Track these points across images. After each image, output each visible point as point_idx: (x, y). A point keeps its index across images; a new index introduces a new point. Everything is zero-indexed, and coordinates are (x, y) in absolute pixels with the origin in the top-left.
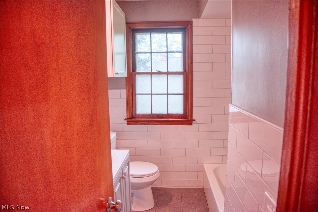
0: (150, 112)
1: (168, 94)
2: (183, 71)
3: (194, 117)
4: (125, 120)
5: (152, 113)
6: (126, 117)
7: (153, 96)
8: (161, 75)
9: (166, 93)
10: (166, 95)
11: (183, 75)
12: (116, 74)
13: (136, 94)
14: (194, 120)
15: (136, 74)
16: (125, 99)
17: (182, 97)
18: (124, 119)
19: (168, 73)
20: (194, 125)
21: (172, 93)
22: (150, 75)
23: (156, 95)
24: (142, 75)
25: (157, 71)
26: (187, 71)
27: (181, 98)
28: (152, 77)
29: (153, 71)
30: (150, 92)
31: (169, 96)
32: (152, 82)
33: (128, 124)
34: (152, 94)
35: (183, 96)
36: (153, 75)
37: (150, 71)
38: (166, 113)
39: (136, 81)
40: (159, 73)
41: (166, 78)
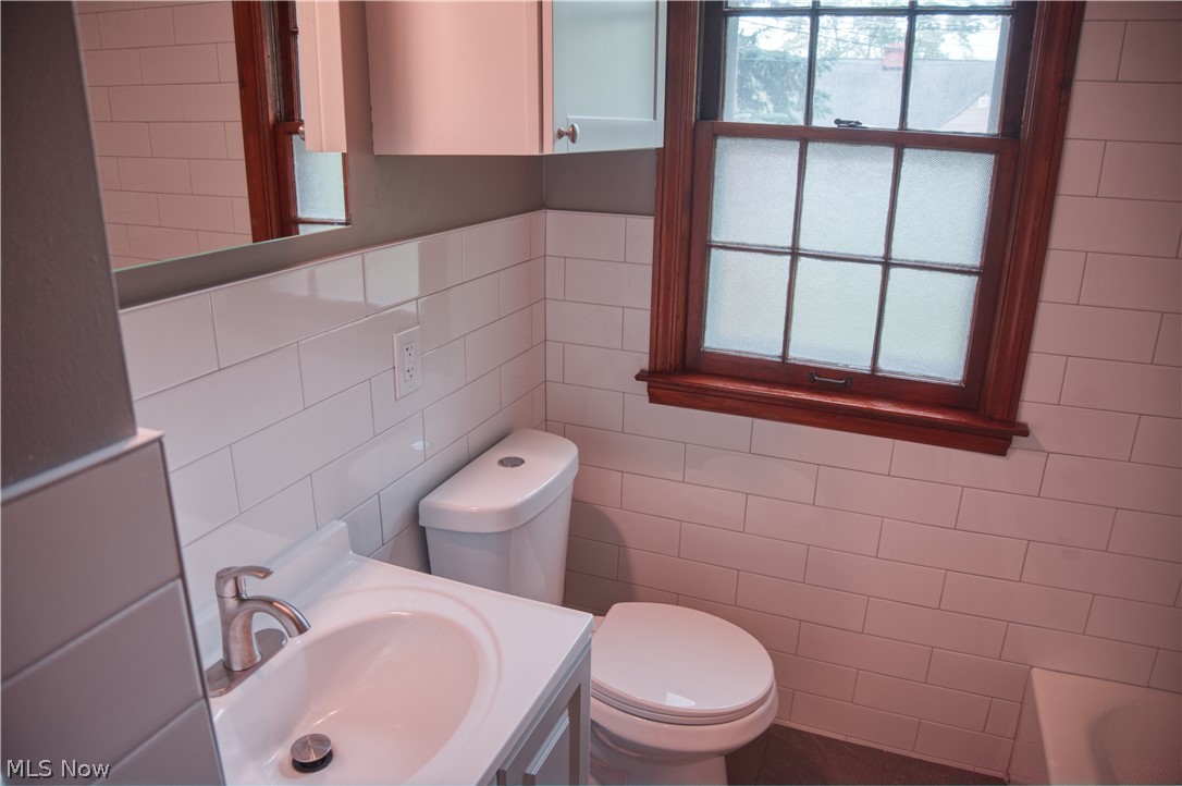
0: (779, 351)
1: (887, 263)
2: (995, 131)
3: (1026, 413)
4: (639, 377)
5: (784, 355)
6: (644, 364)
7: (803, 261)
8: (863, 148)
9: (881, 252)
10: (879, 268)
11: (992, 158)
12: (560, 134)
13: (708, 246)
14: (1024, 431)
15: (715, 136)
16: (650, 269)
17: (969, 284)
18: (638, 371)
19: (901, 141)
20: (1019, 454)
21: (913, 257)
22: (797, 145)
23: (819, 261)
24: (750, 142)
25: (837, 122)
26: (1026, 131)
27: (963, 290)
28: (808, 158)
29: (817, 122)
30: (789, 243)
31: (893, 271)
32: (807, 183)
33: (654, 399)
34: (795, 253)
35: (974, 280)
36: (811, 147)
37: (801, 122)
38: (862, 364)
39: (716, 173)
40: (850, 135)
41: (890, 166)
